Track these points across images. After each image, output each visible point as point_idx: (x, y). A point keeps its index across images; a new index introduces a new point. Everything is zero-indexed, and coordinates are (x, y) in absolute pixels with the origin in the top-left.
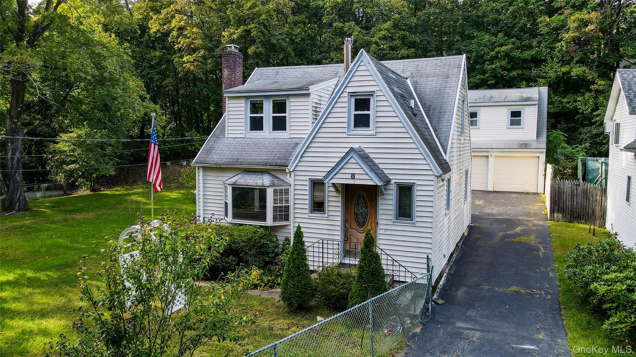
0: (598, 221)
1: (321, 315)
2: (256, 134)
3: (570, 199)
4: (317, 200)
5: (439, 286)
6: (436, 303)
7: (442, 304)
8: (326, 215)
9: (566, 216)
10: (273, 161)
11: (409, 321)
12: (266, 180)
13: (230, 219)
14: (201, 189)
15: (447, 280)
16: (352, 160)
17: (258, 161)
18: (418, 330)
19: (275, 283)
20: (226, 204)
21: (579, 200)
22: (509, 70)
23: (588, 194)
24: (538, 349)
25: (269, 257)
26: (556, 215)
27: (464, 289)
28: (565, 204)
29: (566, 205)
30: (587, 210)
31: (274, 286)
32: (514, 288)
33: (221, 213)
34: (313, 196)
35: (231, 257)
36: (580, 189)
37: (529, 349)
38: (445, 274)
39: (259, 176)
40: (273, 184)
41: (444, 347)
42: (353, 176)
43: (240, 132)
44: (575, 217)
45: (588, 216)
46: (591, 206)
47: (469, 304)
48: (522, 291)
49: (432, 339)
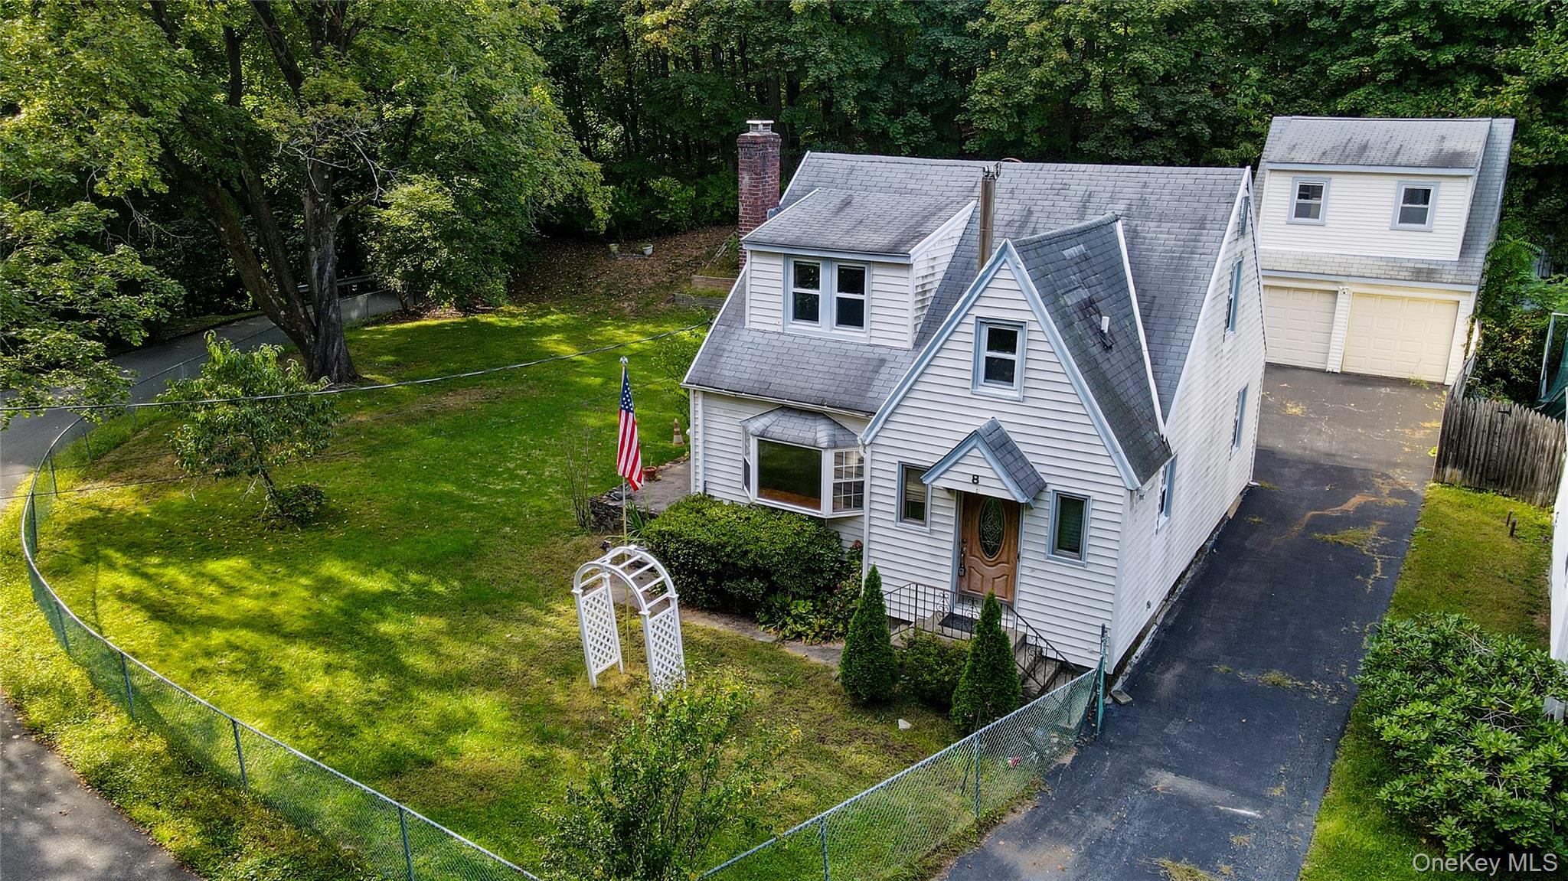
0: (1541, 494)
1: (905, 716)
2: (804, 327)
3: (1485, 441)
4: (911, 498)
5: (1134, 657)
6: (1115, 700)
7: (1125, 705)
8: (927, 529)
9: (1471, 474)
10: (836, 397)
11: (1056, 740)
12: (820, 434)
13: (753, 495)
14: (700, 429)
15: (1155, 643)
16: (975, 452)
17: (809, 392)
18: (1067, 759)
19: (833, 632)
20: (747, 467)
21: (1503, 444)
22: (1435, 47)
23: (1527, 433)
24: (1261, 817)
25: (824, 579)
26: (1448, 470)
27: (1179, 668)
28: (1472, 449)
29: (1475, 452)
30: (1520, 468)
31: (831, 637)
32: (1274, 676)
33: (736, 478)
34: (904, 492)
35: (756, 580)
36: (1510, 421)
37: (1246, 818)
38: (1155, 627)
39: (809, 423)
40: (835, 442)
41: (1104, 799)
42: (976, 480)
43: (774, 321)
44: (1493, 480)
45: (1521, 477)
46: (1529, 460)
47: (1175, 709)
48: (1289, 682)
49: (1086, 780)
